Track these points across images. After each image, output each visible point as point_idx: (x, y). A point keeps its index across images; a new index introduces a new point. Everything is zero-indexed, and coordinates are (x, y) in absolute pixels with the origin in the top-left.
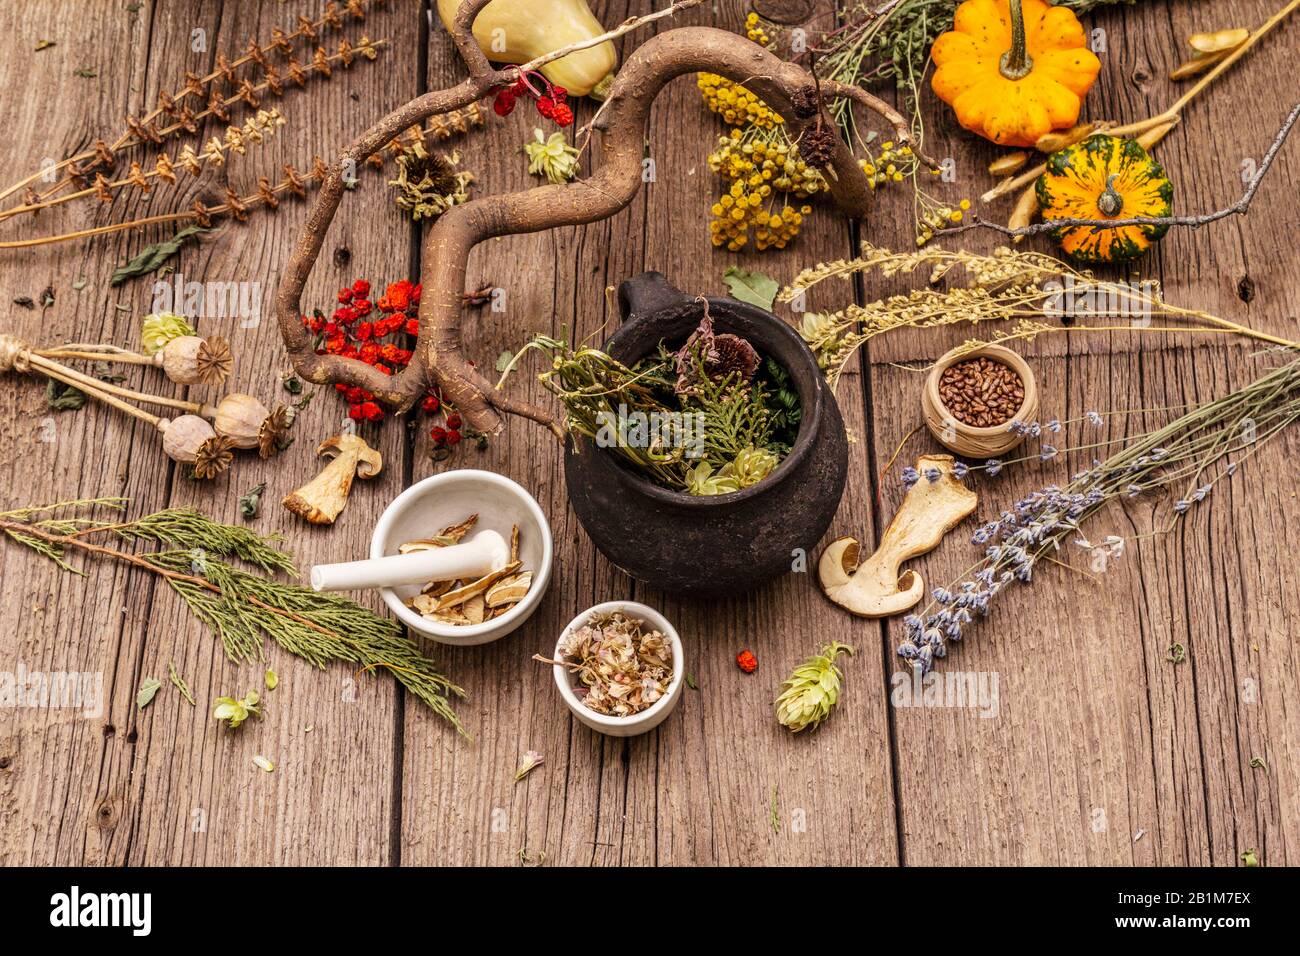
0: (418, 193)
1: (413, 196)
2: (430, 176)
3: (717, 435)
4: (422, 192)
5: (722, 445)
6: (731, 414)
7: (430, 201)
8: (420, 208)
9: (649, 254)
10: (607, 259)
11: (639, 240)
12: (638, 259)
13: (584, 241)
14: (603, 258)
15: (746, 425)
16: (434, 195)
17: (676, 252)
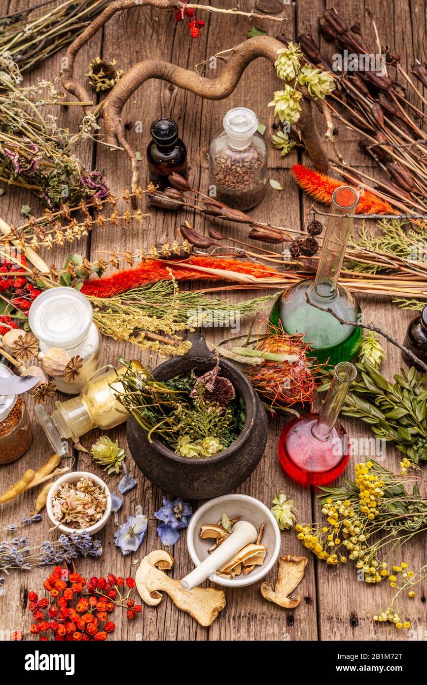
0: (97, 78)
1: (96, 80)
2: (103, 71)
3: (200, 425)
4: (100, 78)
5: (201, 430)
6: (210, 418)
7: (104, 82)
8: (99, 85)
9: (204, 112)
10: (185, 114)
11: (200, 106)
12: (199, 115)
13: (174, 105)
14: (183, 113)
15: (215, 426)
16: (105, 80)
17: (216, 112)
